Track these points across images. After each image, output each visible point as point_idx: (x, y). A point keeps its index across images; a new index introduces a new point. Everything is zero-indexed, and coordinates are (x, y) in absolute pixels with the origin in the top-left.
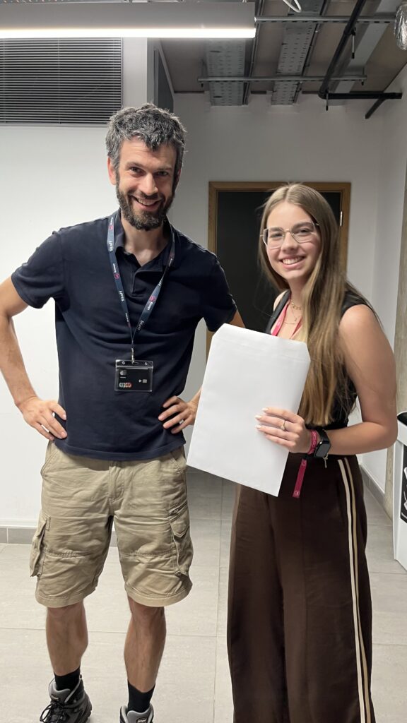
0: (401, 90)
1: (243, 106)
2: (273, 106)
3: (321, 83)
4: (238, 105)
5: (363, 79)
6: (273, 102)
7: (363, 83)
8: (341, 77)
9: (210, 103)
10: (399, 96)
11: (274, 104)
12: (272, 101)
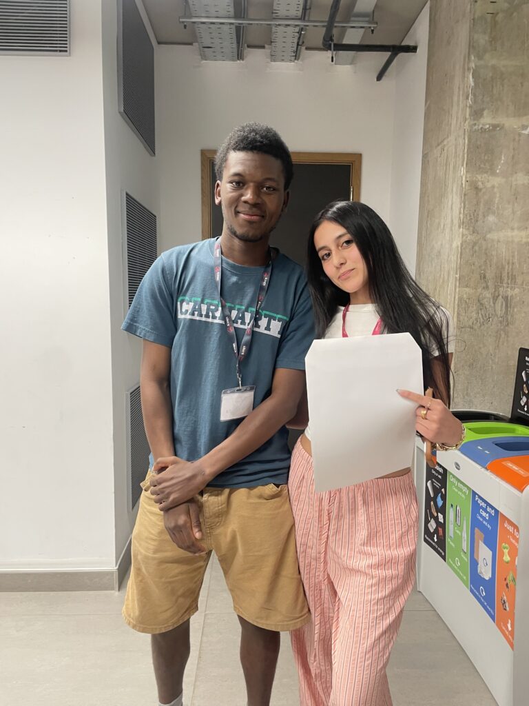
0: (416, 43)
1: (238, 61)
2: (273, 63)
3: (325, 29)
4: (233, 60)
5: (373, 26)
6: (273, 57)
7: (372, 31)
8: (348, 22)
9: (200, 57)
10: (413, 49)
11: (275, 61)
12: (272, 55)
